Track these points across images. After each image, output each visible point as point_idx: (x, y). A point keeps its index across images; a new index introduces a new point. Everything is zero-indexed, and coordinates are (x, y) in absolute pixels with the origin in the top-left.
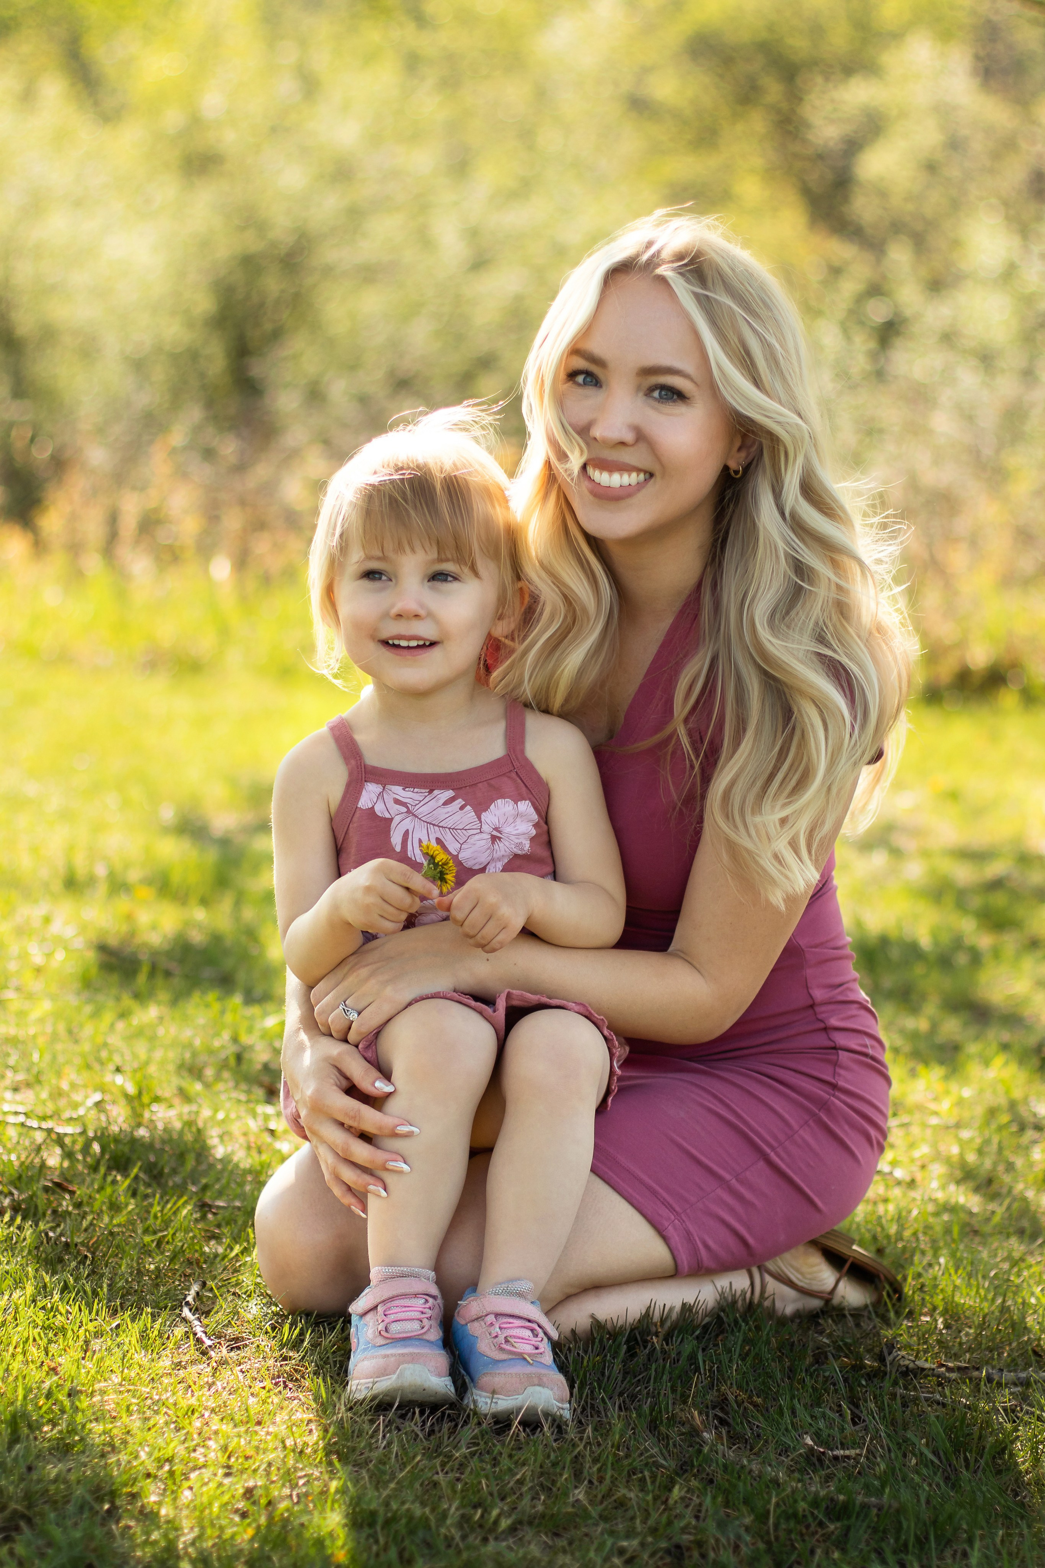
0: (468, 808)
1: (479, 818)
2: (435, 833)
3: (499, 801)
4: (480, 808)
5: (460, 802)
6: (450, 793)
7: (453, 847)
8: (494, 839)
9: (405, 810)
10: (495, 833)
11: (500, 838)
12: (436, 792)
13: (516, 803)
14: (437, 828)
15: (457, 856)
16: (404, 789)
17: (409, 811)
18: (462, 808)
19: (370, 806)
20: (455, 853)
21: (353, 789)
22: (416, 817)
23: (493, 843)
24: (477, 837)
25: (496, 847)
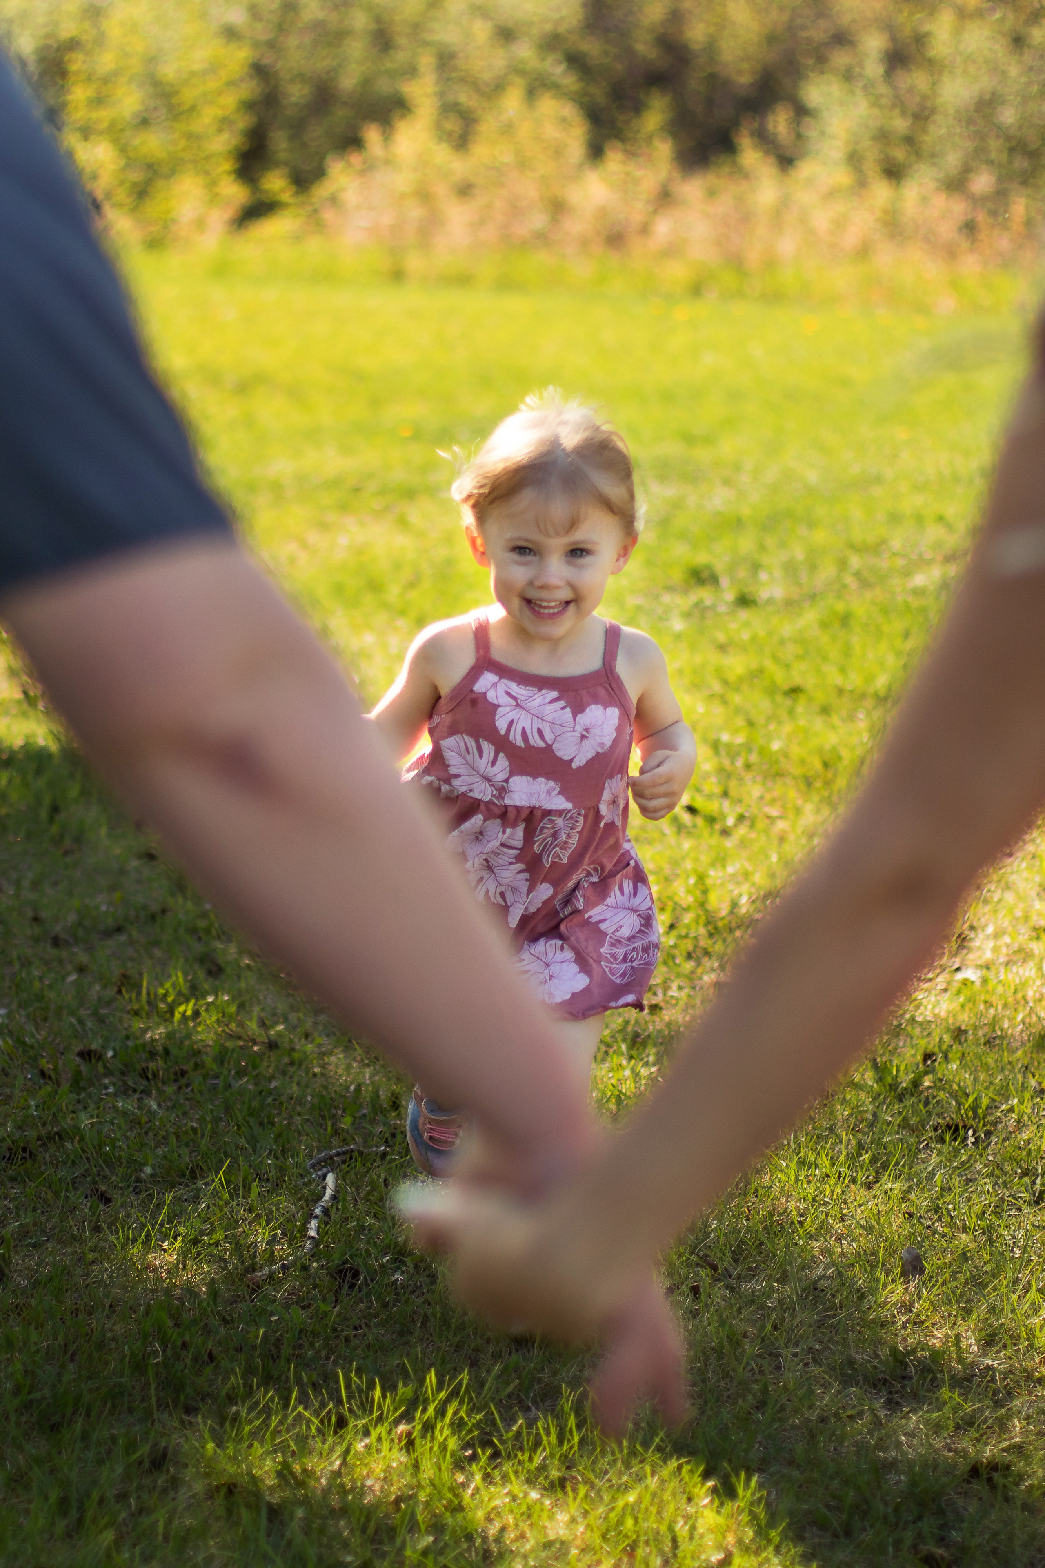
0: (568, 709)
1: (574, 718)
2: (537, 724)
3: (593, 706)
4: (578, 709)
5: (562, 703)
6: (554, 694)
7: (549, 737)
8: (583, 737)
9: (515, 703)
10: (585, 733)
11: (587, 737)
12: (544, 691)
13: (605, 709)
14: (540, 720)
15: (551, 746)
16: (518, 685)
17: (518, 705)
18: (563, 708)
19: (484, 691)
20: (550, 743)
21: (474, 673)
22: (524, 709)
23: (582, 740)
24: (570, 734)
25: (583, 743)
